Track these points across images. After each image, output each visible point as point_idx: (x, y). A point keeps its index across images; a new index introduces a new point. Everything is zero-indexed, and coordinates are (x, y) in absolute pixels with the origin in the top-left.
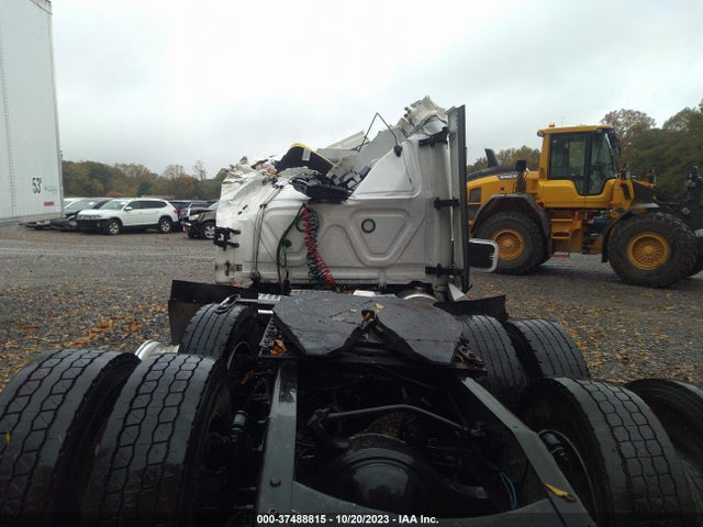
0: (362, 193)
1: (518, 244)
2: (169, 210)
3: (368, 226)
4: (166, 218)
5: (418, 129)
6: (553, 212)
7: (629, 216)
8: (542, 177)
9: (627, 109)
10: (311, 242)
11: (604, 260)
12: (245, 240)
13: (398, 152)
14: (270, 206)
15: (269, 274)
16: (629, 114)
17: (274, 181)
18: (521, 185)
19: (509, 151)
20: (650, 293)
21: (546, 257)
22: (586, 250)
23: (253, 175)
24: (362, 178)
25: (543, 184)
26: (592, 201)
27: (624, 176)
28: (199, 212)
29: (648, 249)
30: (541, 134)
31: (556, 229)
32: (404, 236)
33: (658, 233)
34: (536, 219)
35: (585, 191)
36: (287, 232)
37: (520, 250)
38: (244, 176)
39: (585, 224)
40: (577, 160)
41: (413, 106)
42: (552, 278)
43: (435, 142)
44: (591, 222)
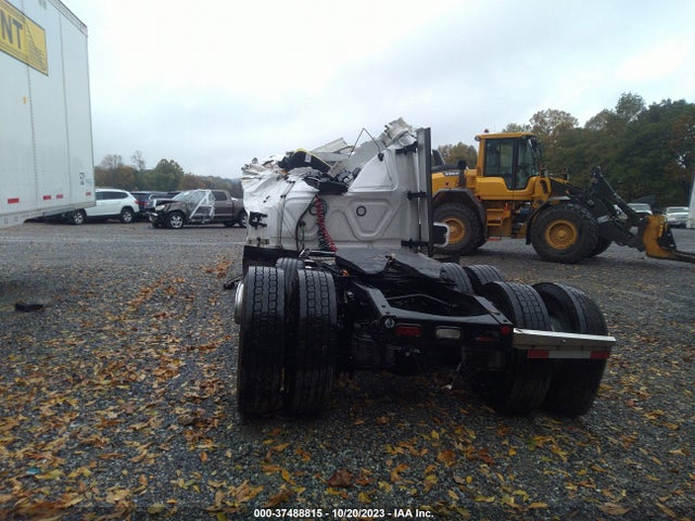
0: (355, 187)
1: (460, 229)
2: (131, 201)
3: (361, 211)
4: (128, 209)
5: (394, 142)
6: (488, 204)
7: (547, 206)
8: (479, 174)
9: (553, 109)
10: (321, 223)
11: (528, 243)
12: (271, 221)
13: (381, 157)
14: (289, 196)
15: (289, 246)
16: (555, 114)
17: (286, 178)
18: (462, 181)
19: (446, 147)
20: (562, 267)
21: (483, 242)
22: (514, 235)
23: (268, 173)
24: (355, 176)
25: (480, 180)
26: (519, 194)
27: (542, 175)
28: (163, 203)
29: (562, 233)
30: (478, 138)
31: (490, 218)
32: (387, 217)
33: (570, 220)
34: (474, 209)
35: (513, 186)
36: (302, 216)
37: (461, 236)
38: (262, 174)
39: (513, 213)
40: (506, 160)
41: (391, 124)
42: (489, 257)
43: (407, 151)
44: (518, 212)
